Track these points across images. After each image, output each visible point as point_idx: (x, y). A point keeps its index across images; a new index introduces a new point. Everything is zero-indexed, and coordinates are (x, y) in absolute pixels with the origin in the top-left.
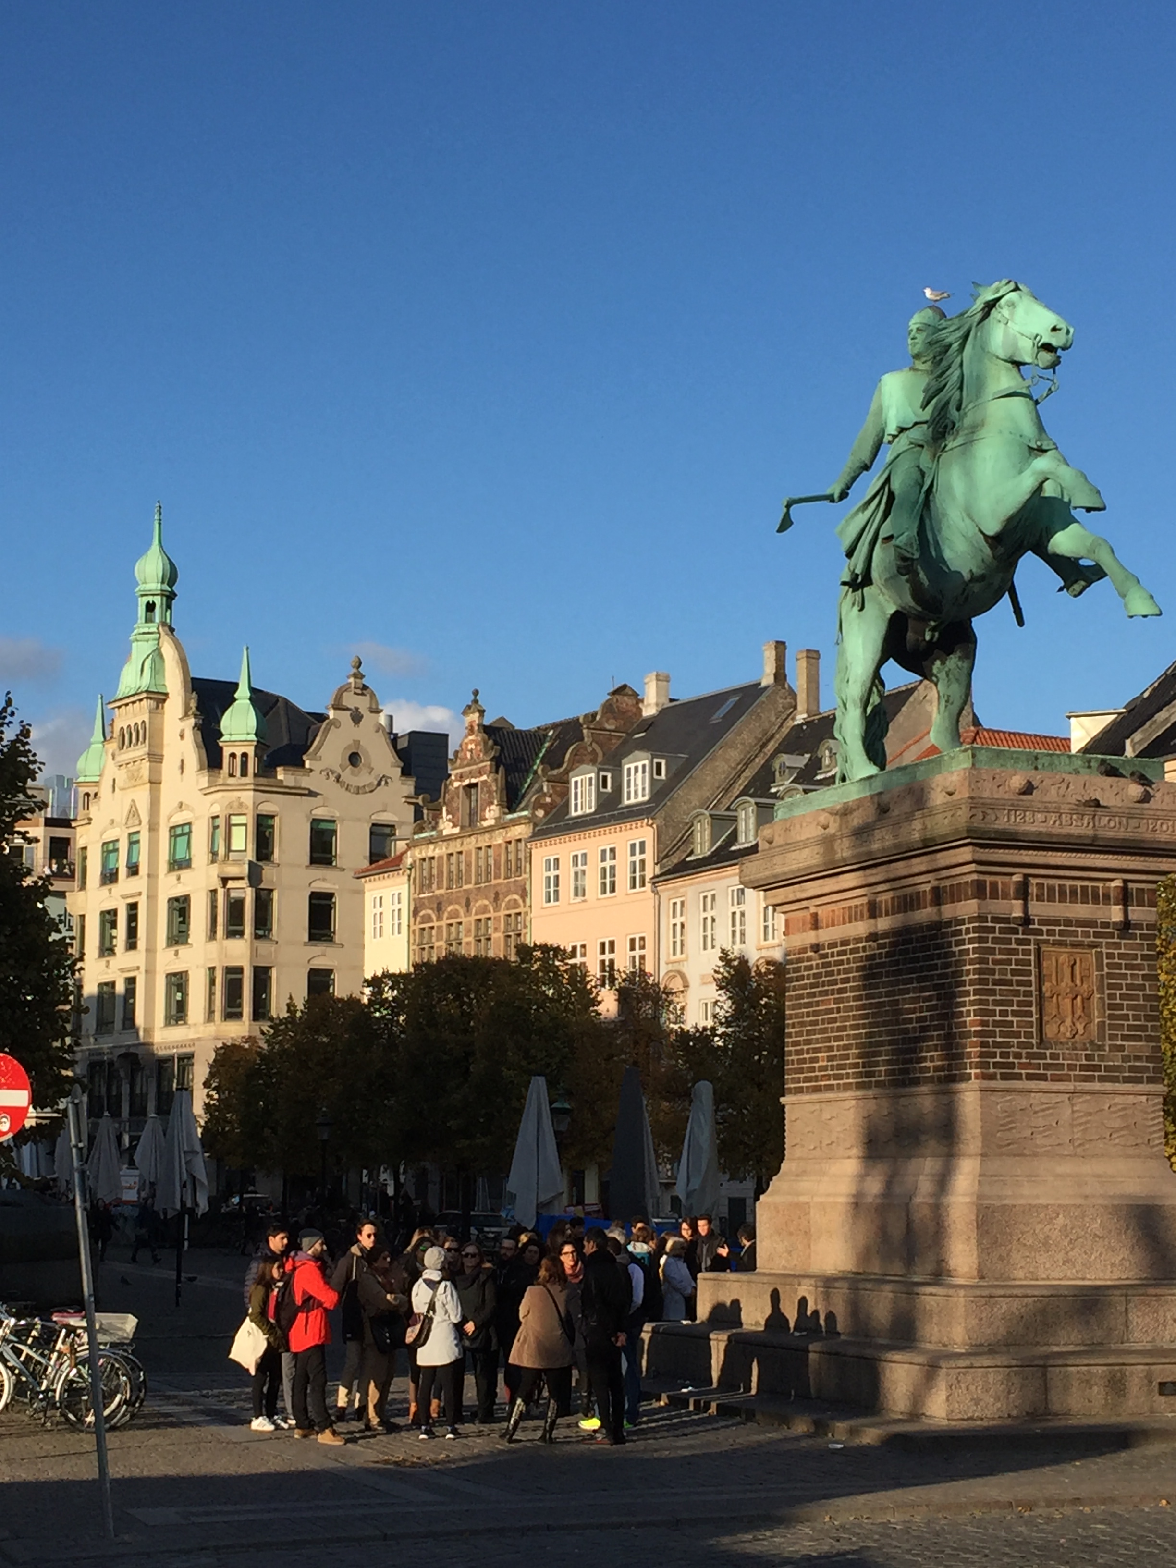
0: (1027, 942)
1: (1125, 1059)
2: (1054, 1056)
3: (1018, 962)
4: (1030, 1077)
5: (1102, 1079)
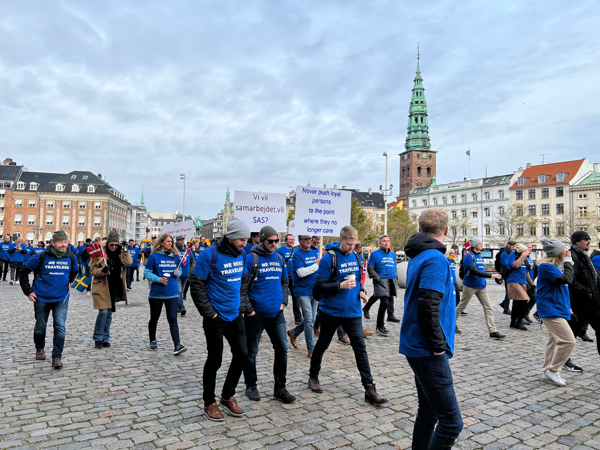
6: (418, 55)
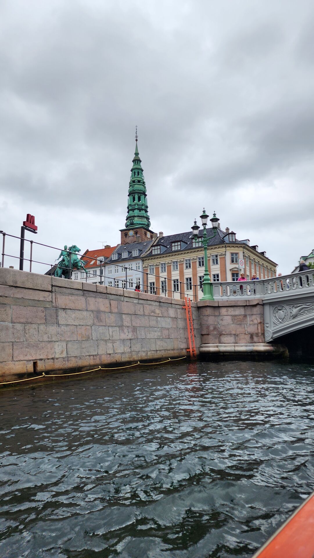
6: (137, 137)
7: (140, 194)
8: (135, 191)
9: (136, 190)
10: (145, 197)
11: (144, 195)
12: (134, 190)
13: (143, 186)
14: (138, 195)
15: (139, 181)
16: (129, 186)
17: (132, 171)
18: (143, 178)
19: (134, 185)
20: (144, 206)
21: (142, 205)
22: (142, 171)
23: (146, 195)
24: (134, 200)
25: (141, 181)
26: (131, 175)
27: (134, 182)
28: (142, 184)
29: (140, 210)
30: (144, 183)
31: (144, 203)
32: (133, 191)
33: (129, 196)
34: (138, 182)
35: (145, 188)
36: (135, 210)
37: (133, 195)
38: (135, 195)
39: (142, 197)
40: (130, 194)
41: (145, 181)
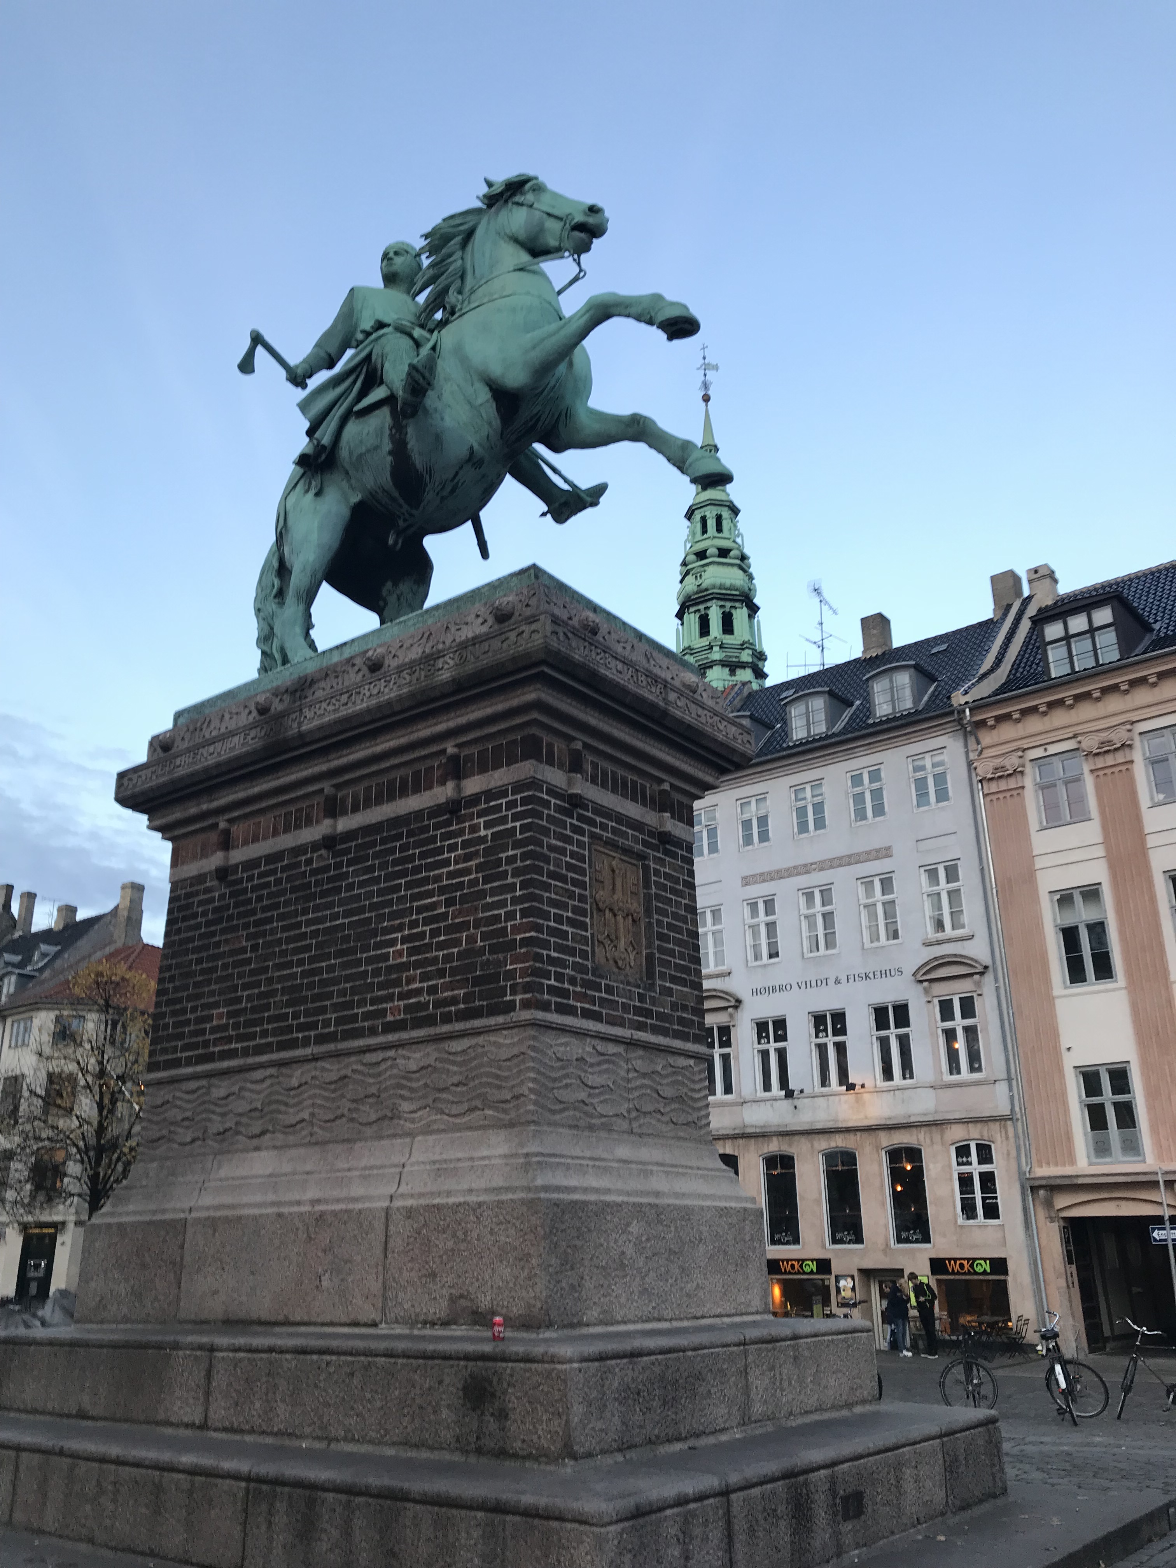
0: (581, 831)
1: (674, 1006)
2: (609, 990)
3: (573, 855)
4: (587, 1014)
5: (655, 1030)
6: (705, 386)
7: (728, 604)
8: (706, 590)
9: (714, 587)
10: (751, 616)
11: (747, 606)
12: (704, 586)
13: (741, 572)
14: (722, 607)
15: (724, 552)
16: (680, 578)
17: (689, 515)
18: (739, 540)
19: (703, 566)
20: (750, 652)
21: (743, 647)
22: (735, 511)
23: (753, 609)
24: (704, 628)
25: (732, 553)
26: (687, 531)
27: (701, 555)
28: (738, 562)
29: (733, 666)
30: (743, 558)
31: (747, 637)
32: (697, 593)
33: (680, 615)
34: (720, 556)
35: (751, 577)
36: (711, 667)
37: (701, 607)
38: (707, 608)
39: (740, 615)
40: (688, 607)
41: (747, 551)
